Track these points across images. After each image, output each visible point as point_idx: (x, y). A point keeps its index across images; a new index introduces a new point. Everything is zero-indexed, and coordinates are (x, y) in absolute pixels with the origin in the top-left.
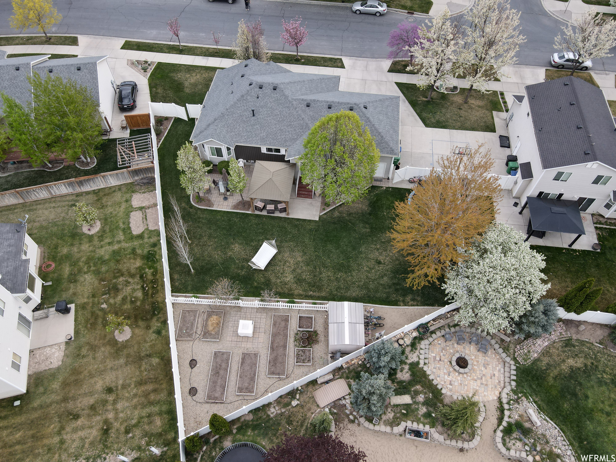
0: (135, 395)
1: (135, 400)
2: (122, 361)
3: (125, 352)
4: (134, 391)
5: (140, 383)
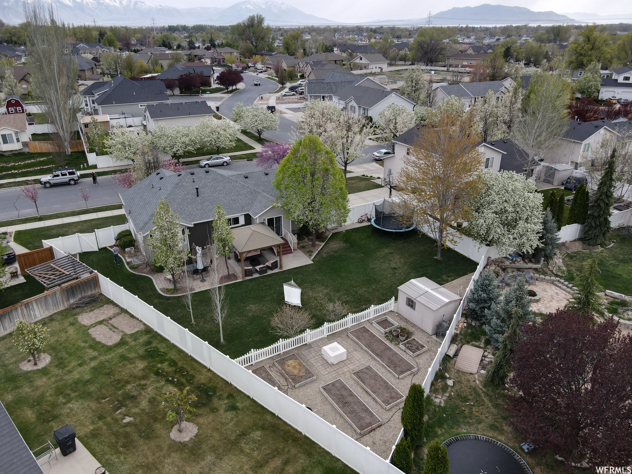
2: (210, 458)
3: (205, 447)
5: (259, 466)
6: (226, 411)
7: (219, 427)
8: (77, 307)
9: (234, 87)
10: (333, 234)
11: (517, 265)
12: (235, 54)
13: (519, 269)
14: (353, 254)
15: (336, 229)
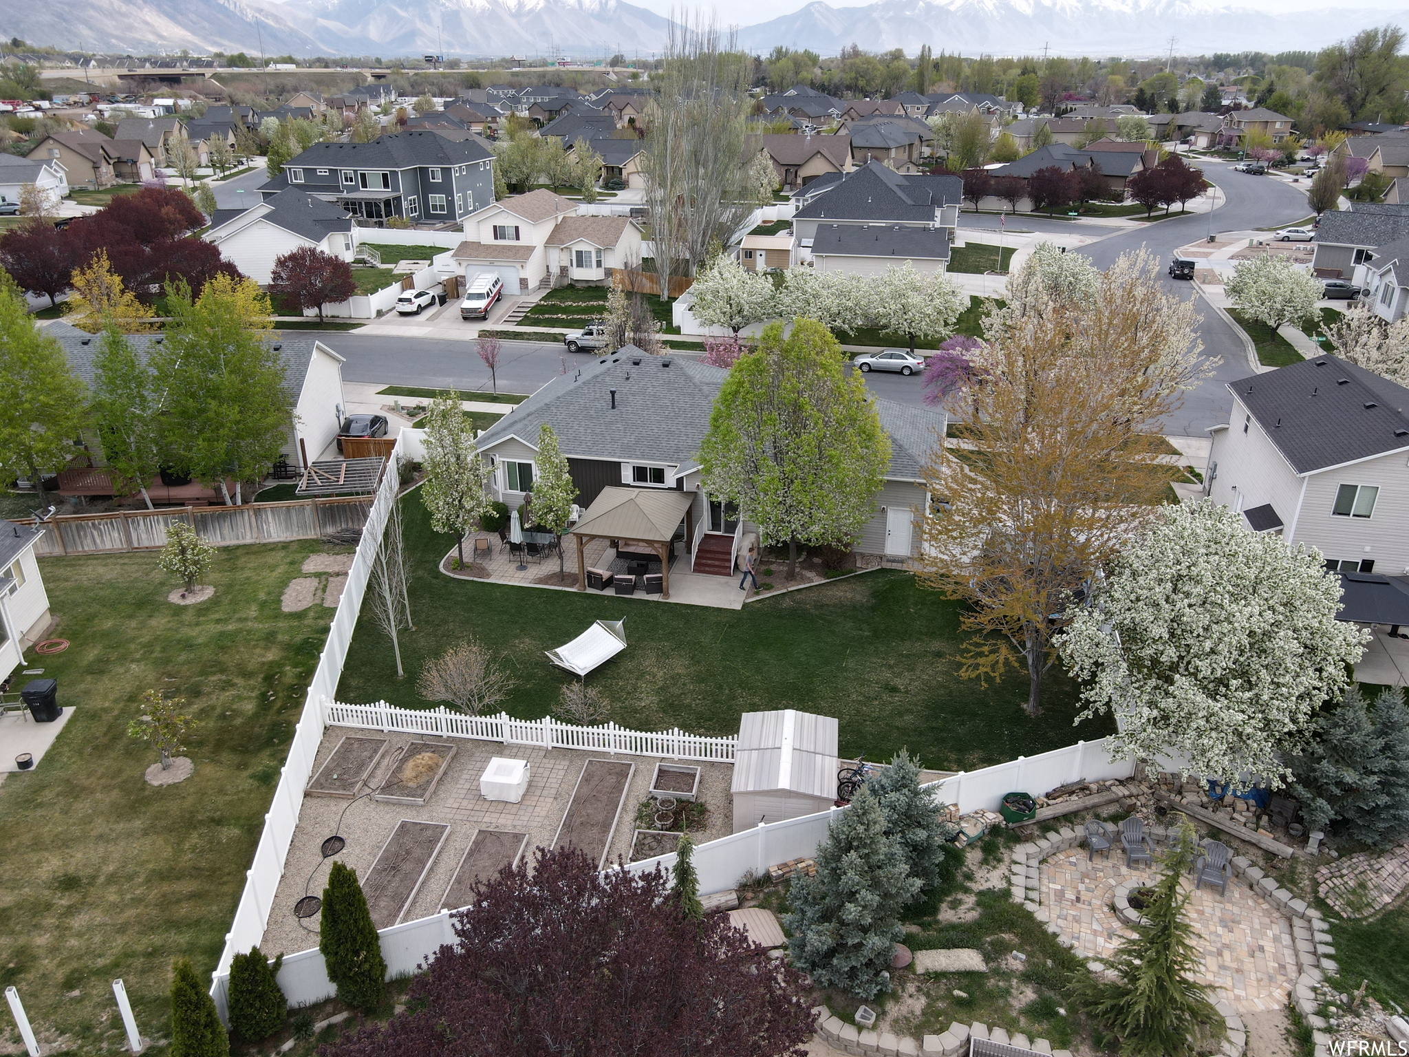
0: (137, 901)
1: (131, 913)
2: (137, 824)
3: (156, 807)
4: (138, 892)
5: (163, 876)
6: (253, 777)
7: (210, 792)
8: (329, 542)
9: (1176, 207)
10: (883, 570)
11: (1221, 818)
12: (1278, 125)
13: (1215, 833)
14: (849, 624)
15: (902, 561)
